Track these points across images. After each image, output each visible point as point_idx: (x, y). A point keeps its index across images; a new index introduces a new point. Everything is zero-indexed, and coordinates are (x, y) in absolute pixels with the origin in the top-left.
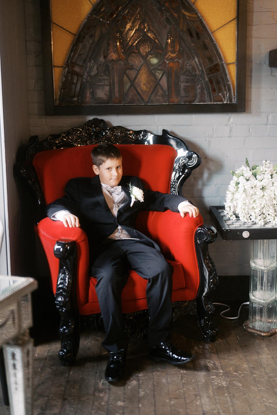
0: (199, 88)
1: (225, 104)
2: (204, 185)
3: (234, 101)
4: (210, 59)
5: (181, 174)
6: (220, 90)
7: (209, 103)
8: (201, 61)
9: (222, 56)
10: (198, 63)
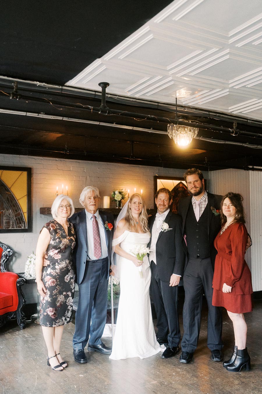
0: (12, 222)
1: (23, 229)
2: (13, 264)
3: (26, 228)
4: (16, 211)
5: (5, 259)
6: (20, 223)
7: (16, 229)
8: (13, 211)
9: (21, 209)
10: (11, 212)
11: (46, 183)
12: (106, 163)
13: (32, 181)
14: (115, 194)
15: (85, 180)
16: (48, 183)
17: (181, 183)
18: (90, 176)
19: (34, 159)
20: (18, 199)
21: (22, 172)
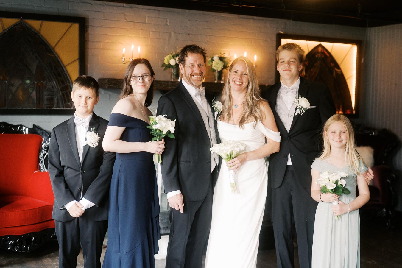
0: (56, 99)
4: (63, 82)
5: (46, 152)
6: (69, 101)
7: (62, 109)
8: (58, 83)
9: (70, 80)
10: (55, 84)
11: (108, 41)
12: (200, 12)
13: (86, 38)
14: (214, 60)
15: (167, 38)
16: (110, 41)
17: (320, 45)
18: (175, 32)
19: (90, 5)
20: (65, 63)
21: (72, 24)
